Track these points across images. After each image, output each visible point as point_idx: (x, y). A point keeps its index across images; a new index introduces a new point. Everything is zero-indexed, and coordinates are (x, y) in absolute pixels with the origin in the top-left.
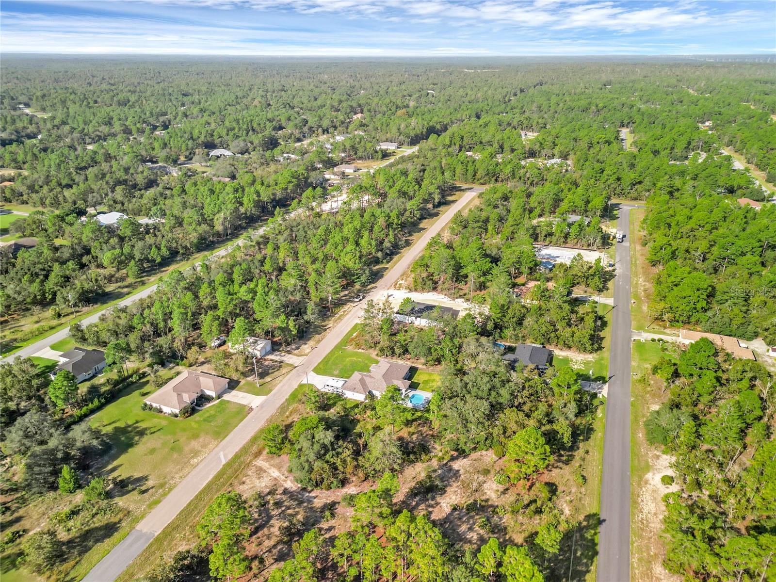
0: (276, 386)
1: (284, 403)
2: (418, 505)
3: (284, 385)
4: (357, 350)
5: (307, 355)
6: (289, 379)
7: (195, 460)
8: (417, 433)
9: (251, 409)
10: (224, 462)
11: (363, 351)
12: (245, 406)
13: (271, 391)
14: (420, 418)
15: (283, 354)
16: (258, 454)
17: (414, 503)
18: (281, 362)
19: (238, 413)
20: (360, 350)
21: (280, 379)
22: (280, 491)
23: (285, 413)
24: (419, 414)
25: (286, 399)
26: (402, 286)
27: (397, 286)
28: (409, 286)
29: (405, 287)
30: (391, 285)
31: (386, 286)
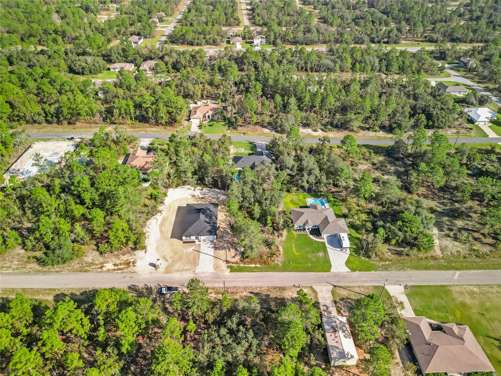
0: (367, 287)
3: (365, 282)
4: (282, 253)
5: (311, 287)
6: (353, 282)
7: (475, 290)
9: (406, 287)
10: (458, 273)
11: (280, 247)
12: (407, 295)
13: (375, 287)
14: (334, 198)
15: (322, 308)
16: (434, 258)
18: (335, 302)
19: (417, 294)
21: (357, 290)
22: (443, 233)
23: (388, 265)
24: (332, 199)
25: (375, 271)
26: (123, 262)
27: (122, 267)
28: (124, 254)
29: (124, 258)
30: (122, 273)
31: (125, 277)
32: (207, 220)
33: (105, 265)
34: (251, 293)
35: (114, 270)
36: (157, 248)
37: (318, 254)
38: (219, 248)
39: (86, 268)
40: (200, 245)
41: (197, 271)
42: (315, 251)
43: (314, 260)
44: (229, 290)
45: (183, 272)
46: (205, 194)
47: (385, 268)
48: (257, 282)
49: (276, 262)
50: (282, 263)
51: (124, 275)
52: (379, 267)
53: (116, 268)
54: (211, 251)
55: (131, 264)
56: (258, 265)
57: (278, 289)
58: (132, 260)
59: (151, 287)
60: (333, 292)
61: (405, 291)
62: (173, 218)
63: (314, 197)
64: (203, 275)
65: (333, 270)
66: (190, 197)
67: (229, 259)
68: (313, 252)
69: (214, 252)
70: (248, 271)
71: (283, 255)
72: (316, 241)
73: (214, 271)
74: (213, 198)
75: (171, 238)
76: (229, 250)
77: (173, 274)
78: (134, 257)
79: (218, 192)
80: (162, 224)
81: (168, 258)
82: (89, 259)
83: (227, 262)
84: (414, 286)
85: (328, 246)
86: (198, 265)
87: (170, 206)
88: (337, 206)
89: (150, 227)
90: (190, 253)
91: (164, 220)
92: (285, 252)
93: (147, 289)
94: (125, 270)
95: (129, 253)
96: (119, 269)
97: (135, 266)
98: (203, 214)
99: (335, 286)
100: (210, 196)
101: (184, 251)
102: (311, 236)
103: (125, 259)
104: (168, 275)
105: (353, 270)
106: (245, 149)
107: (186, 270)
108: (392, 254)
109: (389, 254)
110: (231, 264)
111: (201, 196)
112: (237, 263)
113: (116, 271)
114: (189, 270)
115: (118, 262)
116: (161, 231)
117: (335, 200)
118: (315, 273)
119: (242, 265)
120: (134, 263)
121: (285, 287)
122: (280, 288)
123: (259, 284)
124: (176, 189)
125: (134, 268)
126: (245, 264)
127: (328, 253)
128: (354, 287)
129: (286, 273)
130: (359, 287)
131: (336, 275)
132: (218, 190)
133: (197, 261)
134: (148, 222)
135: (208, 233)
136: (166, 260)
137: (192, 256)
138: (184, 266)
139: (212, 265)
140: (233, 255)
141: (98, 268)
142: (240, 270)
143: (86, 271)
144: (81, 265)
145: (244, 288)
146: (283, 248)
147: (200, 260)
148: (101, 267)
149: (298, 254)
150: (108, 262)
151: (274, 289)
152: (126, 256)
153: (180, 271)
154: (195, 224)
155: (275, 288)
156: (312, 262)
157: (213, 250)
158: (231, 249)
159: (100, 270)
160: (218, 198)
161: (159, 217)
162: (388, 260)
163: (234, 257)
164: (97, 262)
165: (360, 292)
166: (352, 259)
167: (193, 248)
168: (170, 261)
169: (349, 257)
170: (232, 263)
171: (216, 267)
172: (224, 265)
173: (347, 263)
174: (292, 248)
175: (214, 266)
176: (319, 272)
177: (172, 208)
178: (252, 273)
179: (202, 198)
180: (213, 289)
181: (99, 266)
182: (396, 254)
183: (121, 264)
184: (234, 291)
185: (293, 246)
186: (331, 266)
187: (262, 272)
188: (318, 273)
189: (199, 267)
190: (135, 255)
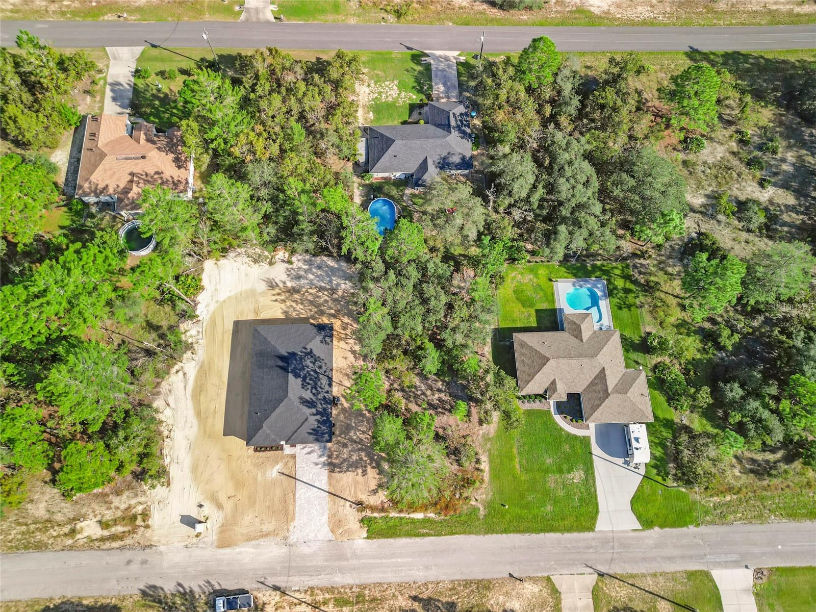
0: (673, 577)
1: (709, 523)
2: (784, 224)
3: (671, 559)
4: (486, 476)
5: (548, 579)
6: (644, 559)
8: (662, 269)
9: (759, 573)
11: (484, 458)
12: (757, 595)
13: (691, 575)
14: (626, 277)
17: (786, 229)
19: (780, 593)
20: (485, 466)
21: (649, 584)
23: (728, 504)
24: (620, 283)
25: (698, 525)
26: (119, 514)
27: (119, 529)
28: (118, 493)
29: (121, 502)
30: (121, 548)
31: (129, 562)
32: (308, 395)
33: (79, 525)
34: (415, 598)
35: (103, 539)
36: (195, 469)
37: (570, 476)
38: (339, 466)
39: (39, 536)
40: (294, 457)
41: (293, 538)
42: (565, 467)
43: (561, 493)
44: (367, 592)
45: (262, 541)
46: (299, 277)
47: (721, 516)
48: (427, 568)
49: (473, 503)
50: (489, 505)
51: (128, 554)
52: (706, 513)
53: (106, 533)
54: (322, 477)
55: (139, 522)
56: (432, 515)
57: (474, 586)
58: (140, 509)
59: (191, 591)
60: (596, 593)
61: (755, 585)
62: (223, 365)
63: (575, 276)
64: (305, 550)
65: (602, 524)
66: (263, 287)
67: (363, 497)
68: (560, 471)
69: (330, 477)
70: (409, 535)
71: (491, 483)
72: (569, 435)
73: (330, 536)
74: (321, 289)
75: (226, 434)
76: (365, 473)
77: (238, 550)
78: (142, 499)
79: (332, 269)
80: (199, 391)
81: (223, 498)
82: (39, 510)
83: (360, 505)
84: (778, 569)
85: (596, 449)
86: (293, 519)
87: (213, 322)
88: (629, 307)
89: (171, 400)
90: (274, 483)
91: (204, 372)
92: (496, 473)
93: (183, 595)
94: (128, 541)
95: (129, 487)
96: (113, 538)
97: (147, 527)
98: (297, 376)
99: (601, 575)
100: (311, 283)
101: (259, 478)
102: (558, 419)
103: (123, 506)
104: (226, 553)
105: (647, 524)
106: (402, 86)
107: (267, 535)
108: (745, 471)
109: (737, 472)
110: (369, 513)
111: (289, 284)
112: (383, 510)
113: (108, 545)
114: (274, 533)
115: (109, 515)
116: (198, 413)
117: (629, 285)
118: (558, 535)
119: (393, 514)
120: (145, 515)
121: (489, 581)
122: (478, 582)
123: (432, 575)
124: (223, 261)
125: (148, 533)
126: (401, 511)
127: (593, 473)
128: (644, 576)
129: (494, 535)
130: (654, 575)
131: (607, 541)
132: (331, 263)
133: (291, 508)
134: (164, 385)
135: (312, 437)
136: (220, 506)
137: (278, 492)
138: (262, 522)
139: (325, 518)
140: (373, 485)
141: (66, 535)
142: (391, 531)
143: (40, 547)
144: (24, 528)
145: (400, 585)
146: (491, 462)
147: (298, 503)
148: (73, 532)
149: (524, 478)
150: (85, 517)
151: (465, 586)
152: (124, 497)
153: (255, 538)
154: (278, 411)
155: (467, 583)
156: (556, 502)
157: (325, 472)
158: (369, 469)
159: (70, 542)
160: (333, 291)
161: (189, 365)
162: (730, 489)
163: (375, 492)
164: (59, 517)
165: (655, 589)
166: (647, 489)
167: (279, 467)
168: (228, 506)
169: (641, 486)
170: (373, 509)
171: (336, 523)
172: (352, 516)
173: (637, 501)
174: (511, 459)
175: (330, 522)
176: (569, 530)
177: (219, 329)
178: (418, 539)
179: (294, 291)
180: (331, 590)
181: (66, 529)
182: (752, 471)
183: (115, 522)
184: (378, 595)
185: (515, 451)
186: (597, 512)
187: (439, 535)
188: (568, 535)
189: (296, 523)
190: (144, 492)
